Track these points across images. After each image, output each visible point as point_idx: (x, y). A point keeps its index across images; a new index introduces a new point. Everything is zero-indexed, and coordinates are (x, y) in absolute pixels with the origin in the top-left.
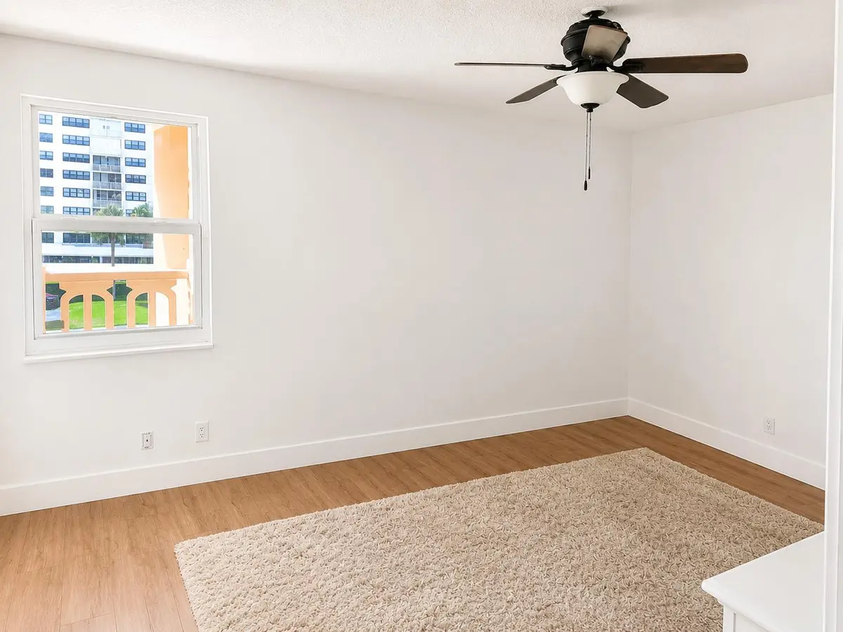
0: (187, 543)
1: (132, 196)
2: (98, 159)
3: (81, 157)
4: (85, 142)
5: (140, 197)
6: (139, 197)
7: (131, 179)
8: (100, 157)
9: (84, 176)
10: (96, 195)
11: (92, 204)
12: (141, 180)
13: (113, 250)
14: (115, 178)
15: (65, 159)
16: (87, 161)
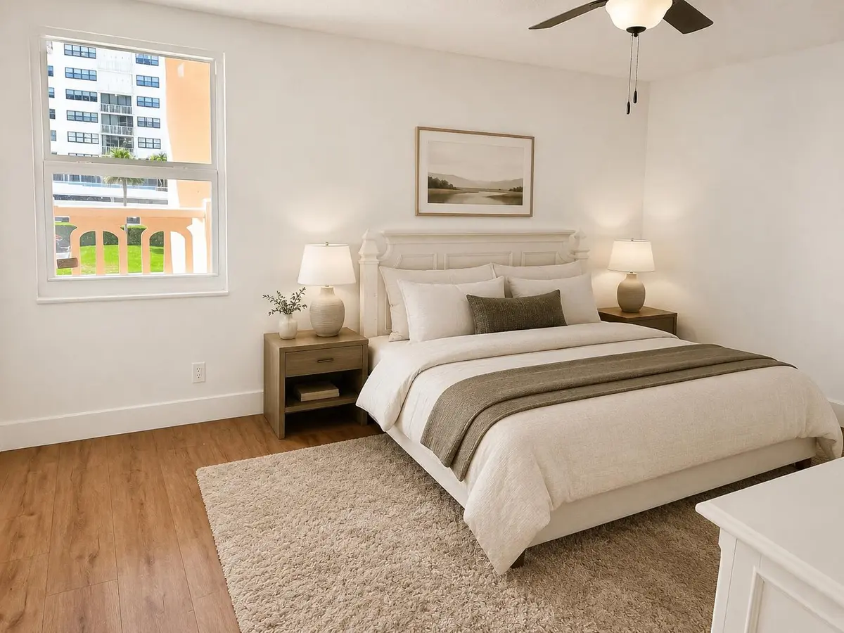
0: (209, 469)
1: (145, 143)
2: (107, 98)
3: (88, 95)
4: (91, 76)
5: (155, 144)
6: (153, 143)
7: (144, 123)
8: (109, 95)
9: (92, 119)
10: (105, 142)
11: (101, 151)
12: (155, 124)
13: (125, 192)
14: (125, 121)
15: (70, 97)
16: (94, 99)
